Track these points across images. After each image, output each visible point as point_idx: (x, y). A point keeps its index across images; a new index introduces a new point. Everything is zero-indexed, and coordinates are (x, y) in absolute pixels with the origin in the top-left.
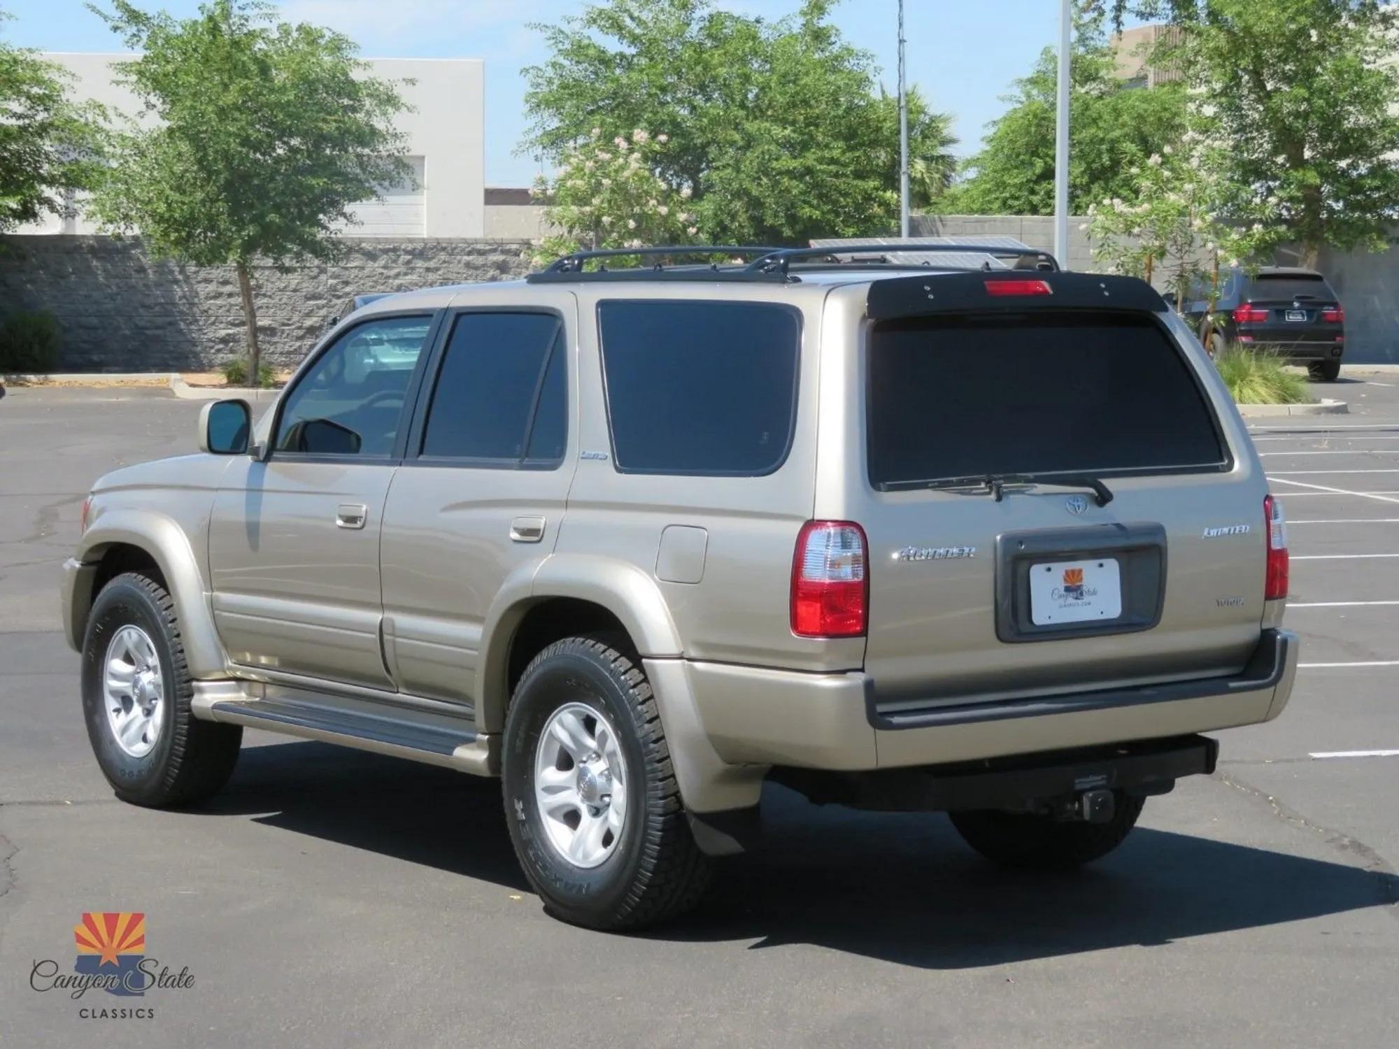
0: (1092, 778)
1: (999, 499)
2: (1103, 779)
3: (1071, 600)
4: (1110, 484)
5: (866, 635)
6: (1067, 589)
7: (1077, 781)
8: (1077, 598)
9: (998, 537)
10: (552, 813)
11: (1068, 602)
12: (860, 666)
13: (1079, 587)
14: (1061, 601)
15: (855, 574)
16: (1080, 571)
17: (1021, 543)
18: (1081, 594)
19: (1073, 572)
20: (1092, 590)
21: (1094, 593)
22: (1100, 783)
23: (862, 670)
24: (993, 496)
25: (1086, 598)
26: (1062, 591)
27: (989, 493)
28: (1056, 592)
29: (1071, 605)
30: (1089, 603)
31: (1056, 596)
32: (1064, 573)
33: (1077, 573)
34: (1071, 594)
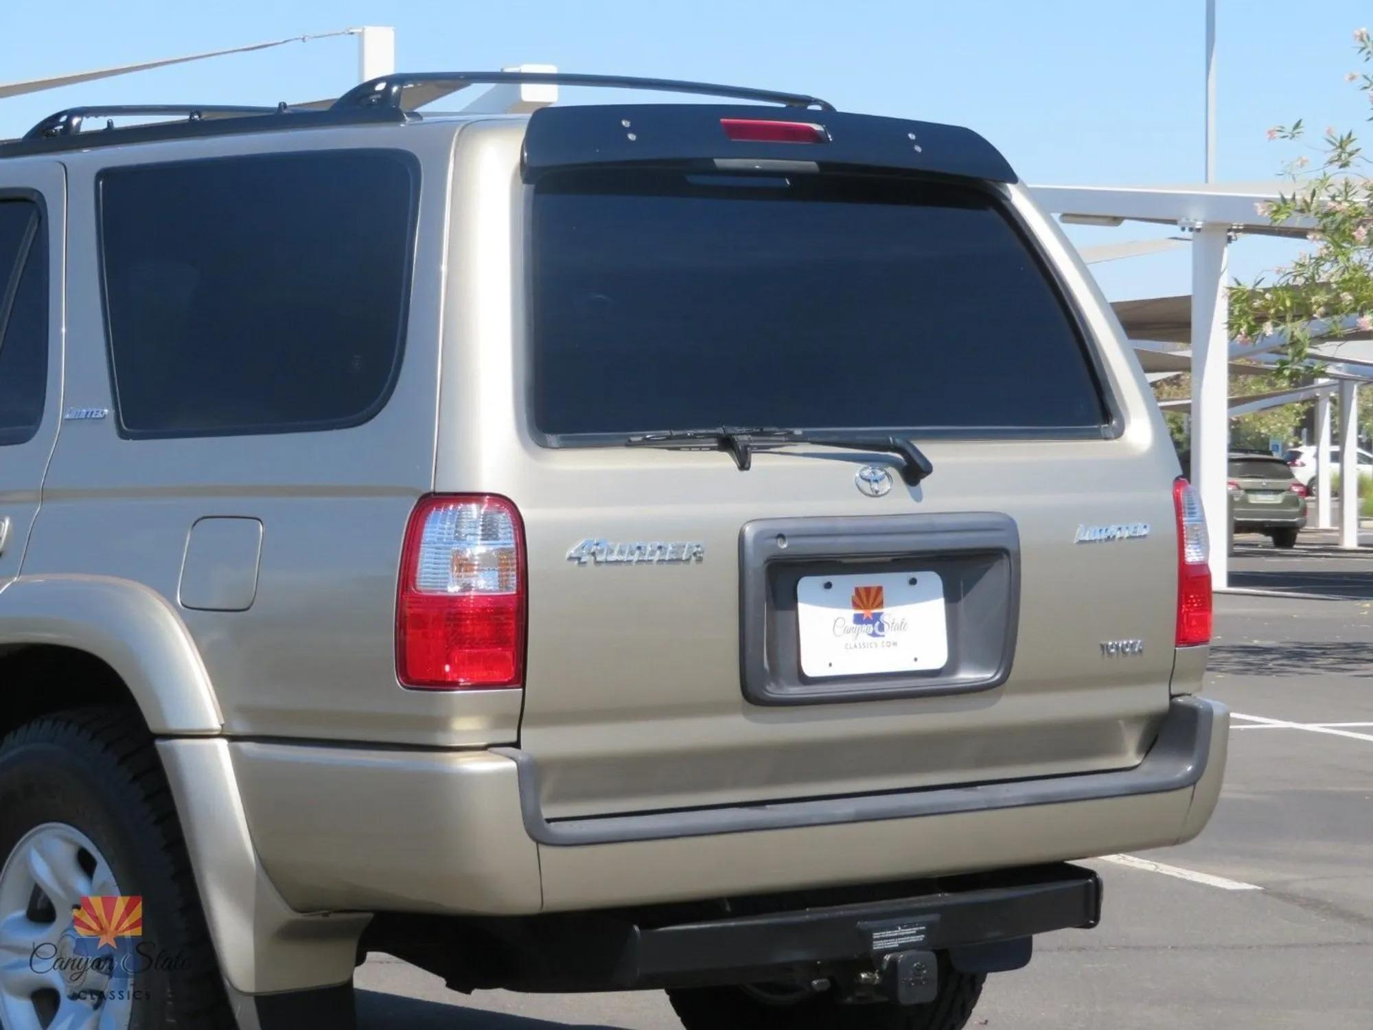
0: (900, 931)
1: (744, 464)
2: (918, 933)
3: (864, 637)
4: (931, 451)
5: (523, 686)
6: (858, 619)
7: (876, 935)
8: (874, 634)
11: (859, 641)
12: (514, 739)
13: (878, 616)
14: (850, 638)
15: (503, 583)
16: (880, 589)
17: (782, 539)
18: (881, 628)
19: (868, 590)
20: (898, 621)
21: (902, 629)
22: (913, 939)
23: (517, 745)
25: (889, 634)
26: (850, 622)
28: (840, 622)
29: (864, 646)
30: (895, 644)
31: (838, 631)
32: (853, 594)
33: (873, 594)
34: (865, 627)
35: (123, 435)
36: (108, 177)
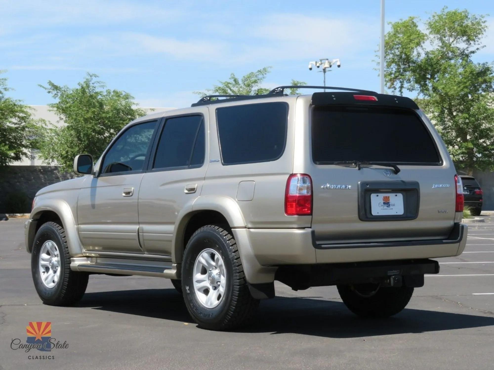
0: (393, 271)
1: (359, 169)
3: (385, 207)
4: (400, 167)
5: (312, 215)
6: (384, 203)
7: (388, 272)
8: (388, 207)
9: (359, 183)
10: (199, 290)
11: (384, 208)
12: (310, 226)
13: (388, 203)
14: (382, 207)
15: (308, 192)
16: (389, 197)
17: (367, 185)
18: (389, 205)
20: (393, 204)
21: (394, 205)
22: (397, 273)
23: (310, 228)
24: (357, 168)
25: (391, 207)
26: (382, 204)
27: (356, 167)
28: (380, 204)
29: (385, 209)
30: (392, 209)
31: (380, 206)
32: (383, 197)
33: (387, 198)
34: (386, 205)
35: (223, 165)
36: (218, 110)
